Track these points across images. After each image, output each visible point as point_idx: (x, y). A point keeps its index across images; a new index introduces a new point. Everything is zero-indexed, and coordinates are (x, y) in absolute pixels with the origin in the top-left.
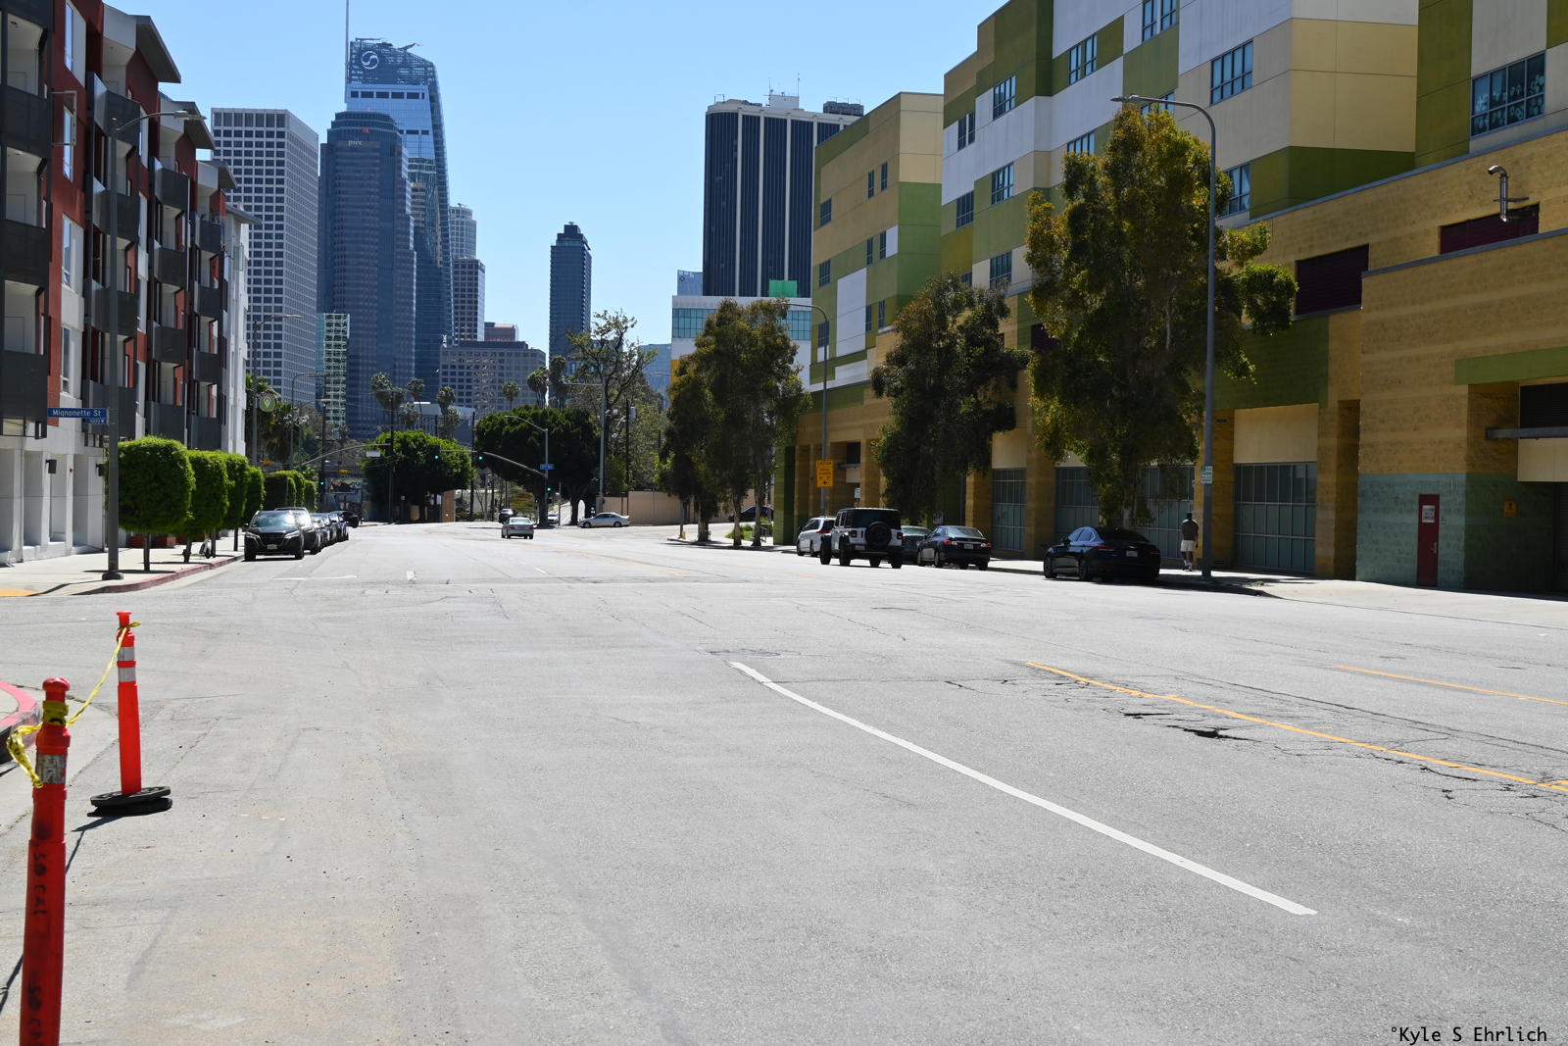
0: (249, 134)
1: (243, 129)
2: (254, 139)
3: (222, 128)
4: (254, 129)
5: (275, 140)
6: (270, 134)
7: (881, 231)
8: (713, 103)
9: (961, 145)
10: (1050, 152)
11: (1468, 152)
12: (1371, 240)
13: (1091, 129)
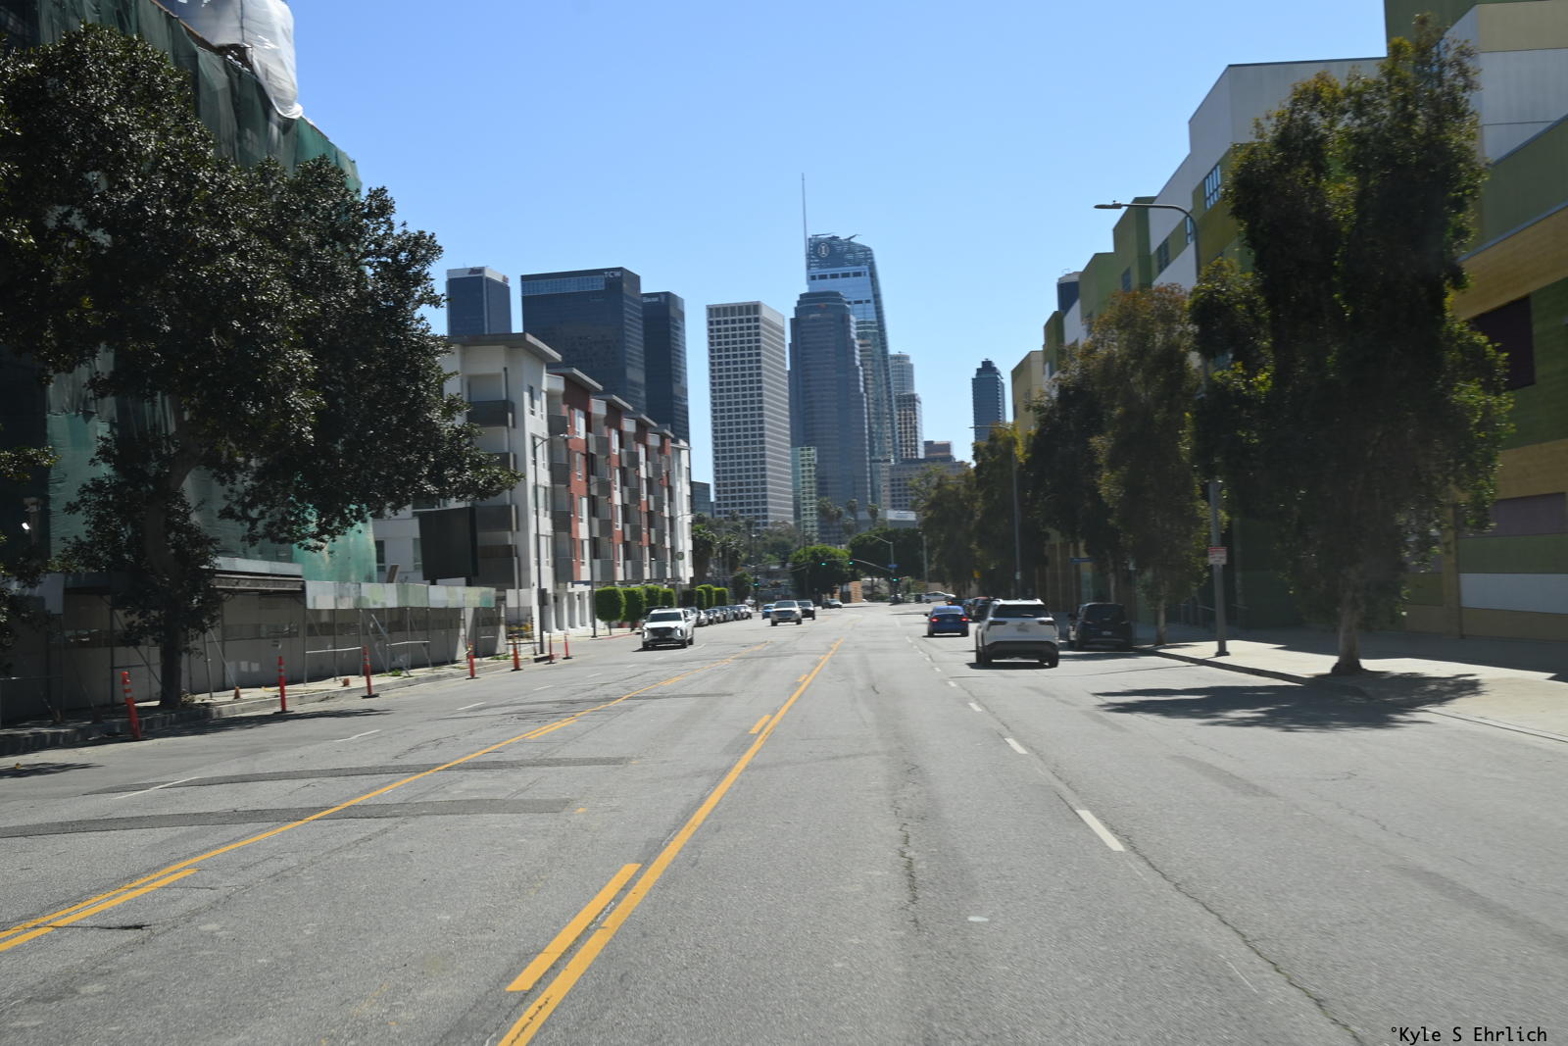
0: (733, 322)
1: (730, 318)
2: (737, 325)
3: (715, 319)
4: (737, 317)
5: (752, 324)
6: (749, 320)
8: (1061, 276)
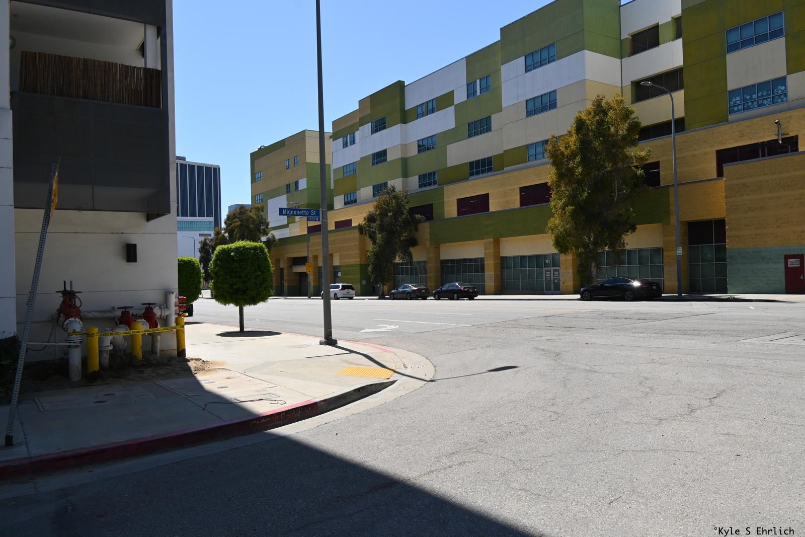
7: (295, 181)
9: (345, 145)
10: (406, 145)
11: (727, 120)
12: (660, 160)
13: (434, 134)
